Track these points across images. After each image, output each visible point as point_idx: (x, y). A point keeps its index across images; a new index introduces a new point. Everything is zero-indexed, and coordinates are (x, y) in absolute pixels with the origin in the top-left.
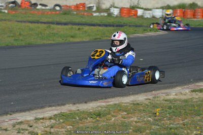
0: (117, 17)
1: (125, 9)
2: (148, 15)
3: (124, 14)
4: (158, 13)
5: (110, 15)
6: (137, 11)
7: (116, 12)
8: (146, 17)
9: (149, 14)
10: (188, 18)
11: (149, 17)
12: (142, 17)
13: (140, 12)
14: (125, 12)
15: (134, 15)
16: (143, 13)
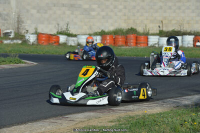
0: (33, 44)
1: (44, 35)
2: (72, 42)
3: (43, 41)
4: (83, 40)
5: (25, 42)
6: (59, 38)
7: (32, 39)
8: (69, 44)
9: (74, 41)
10: (119, 46)
11: (73, 44)
12: (65, 44)
13: (62, 39)
14: (44, 38)
15: (55, 43)
16: (67, 40)
